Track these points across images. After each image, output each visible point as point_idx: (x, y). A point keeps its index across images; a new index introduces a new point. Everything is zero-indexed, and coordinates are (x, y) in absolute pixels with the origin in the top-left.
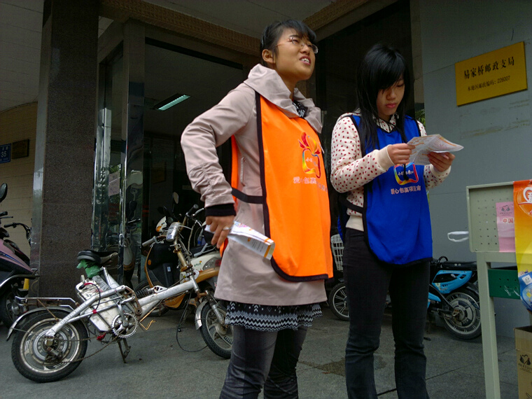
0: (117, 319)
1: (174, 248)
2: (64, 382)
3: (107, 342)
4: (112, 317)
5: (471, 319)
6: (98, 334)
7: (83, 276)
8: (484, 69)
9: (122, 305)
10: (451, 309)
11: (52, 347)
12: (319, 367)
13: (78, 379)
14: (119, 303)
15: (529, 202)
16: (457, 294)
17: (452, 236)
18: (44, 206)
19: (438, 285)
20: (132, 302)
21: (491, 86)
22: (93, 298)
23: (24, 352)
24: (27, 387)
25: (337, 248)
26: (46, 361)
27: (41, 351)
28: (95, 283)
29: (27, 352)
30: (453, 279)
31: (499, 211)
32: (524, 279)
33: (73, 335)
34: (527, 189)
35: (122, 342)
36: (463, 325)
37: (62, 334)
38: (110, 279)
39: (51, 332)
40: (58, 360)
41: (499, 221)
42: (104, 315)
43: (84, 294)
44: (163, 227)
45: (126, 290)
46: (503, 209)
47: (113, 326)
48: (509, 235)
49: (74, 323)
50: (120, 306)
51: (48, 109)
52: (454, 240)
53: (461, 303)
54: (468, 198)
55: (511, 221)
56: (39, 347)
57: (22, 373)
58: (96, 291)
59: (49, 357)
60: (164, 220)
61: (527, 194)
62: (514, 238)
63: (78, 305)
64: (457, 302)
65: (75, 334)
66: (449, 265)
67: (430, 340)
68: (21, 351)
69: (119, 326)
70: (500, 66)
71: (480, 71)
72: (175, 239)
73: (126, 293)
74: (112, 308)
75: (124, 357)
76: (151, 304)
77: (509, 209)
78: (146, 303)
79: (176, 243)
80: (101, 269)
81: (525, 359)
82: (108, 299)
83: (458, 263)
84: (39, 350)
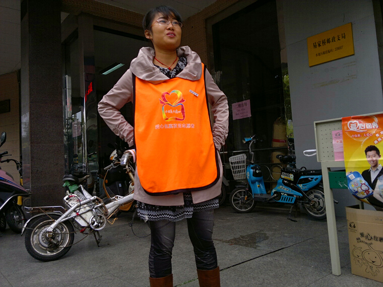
0: (92, 218)
1: (126, 170)
2: (61, 260)
3: (87, 234)
4: (89, 217)
5: (322, 206)
6: (80, 229)
7: (68, 191)
8: (326, 41)
9: (95, 209)
10: (310, 200)
11: (52, 238)
12: (226, 242)
13: (70, 258)
14: (93, 208)
15: (351, 130)
16: (313, 191)
17: (306, 153)
18: (31, 146)
19: (300, 186)
20: (101, 207)
21: (331, 53)
22: (76, 205)
23: (33, 242)
24: (38, 265)
25: (233, 165)
26: (48, 248)
27: (44, 241)
28: (76, 196)
29: (35, 242)
30: (310, 181)
31: (334, 136)
32: (349, 176)
33: (64, 230)
34: (350, 122)
35: (96, 233)
36: (318, 211)
37: (57, 230)
38: (85, 193)
39: (50, 228)
40: (56, 246)
41: (334, 142)
42: (83, 216)
43: (70, 203)
44: (115, 157)
45: (97, 199)
46: (336, 135)
47: (90, 223)
48: (340, 150)
49: (65, 222)
50: (94, 210)
51: (30, 79)
52: (307, 155)
53: (316, 197)
54: (315, 129)
55: (341, 142)
56: (43, 239)
57: (33, 256)
58: (77, 201)
59: (50, 245)
60: (115, 152)
61: (350, 125)
62: (343, 152)
63: (67, 211)
64: (313, 196)
65: (66, 229)
66: (307, 172)
67: (297, 221)
68: (32, 242)
69: (94, 223)
70: (336, 39)
71: (324, 43)
72: (126, 164)
73: (97, 201)
74: (88, 211)
75: (98, 243)
76: (114, 207)
77: (340, 135)
78: (111, 207)
79: (127, 167)
80: (79, 186)
81: (352, 225)
82: (85, 206)
83: (313, 171)
84: (43, 241)
